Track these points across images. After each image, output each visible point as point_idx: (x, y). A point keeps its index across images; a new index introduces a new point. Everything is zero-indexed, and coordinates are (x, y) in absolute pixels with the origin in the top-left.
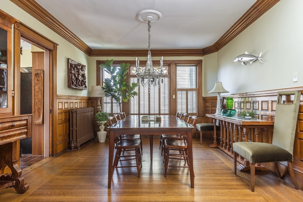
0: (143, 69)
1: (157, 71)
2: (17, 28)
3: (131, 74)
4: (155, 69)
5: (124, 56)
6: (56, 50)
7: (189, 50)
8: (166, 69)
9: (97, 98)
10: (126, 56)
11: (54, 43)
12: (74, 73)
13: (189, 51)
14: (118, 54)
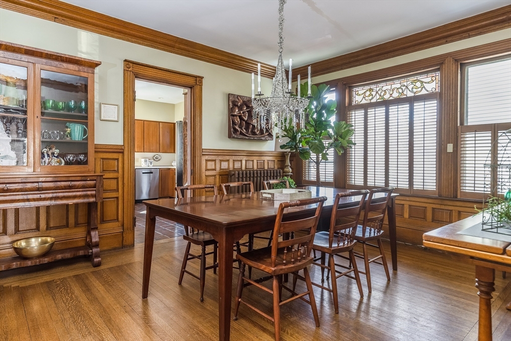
0: (378, 89)
1: (410, 87)
2: (128, 69)
3: (354, 103)
4: (405, 84)
5: (338, 70)
6: (201, 86)
7: (502, 11)
8: (434, 78)
9: (285, 154)
10: (342, 69)
11: (196, 77)
12: (240, 114)
13: (503, 14)
14: (327, 69)
